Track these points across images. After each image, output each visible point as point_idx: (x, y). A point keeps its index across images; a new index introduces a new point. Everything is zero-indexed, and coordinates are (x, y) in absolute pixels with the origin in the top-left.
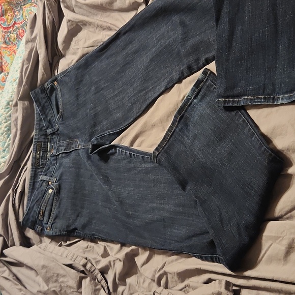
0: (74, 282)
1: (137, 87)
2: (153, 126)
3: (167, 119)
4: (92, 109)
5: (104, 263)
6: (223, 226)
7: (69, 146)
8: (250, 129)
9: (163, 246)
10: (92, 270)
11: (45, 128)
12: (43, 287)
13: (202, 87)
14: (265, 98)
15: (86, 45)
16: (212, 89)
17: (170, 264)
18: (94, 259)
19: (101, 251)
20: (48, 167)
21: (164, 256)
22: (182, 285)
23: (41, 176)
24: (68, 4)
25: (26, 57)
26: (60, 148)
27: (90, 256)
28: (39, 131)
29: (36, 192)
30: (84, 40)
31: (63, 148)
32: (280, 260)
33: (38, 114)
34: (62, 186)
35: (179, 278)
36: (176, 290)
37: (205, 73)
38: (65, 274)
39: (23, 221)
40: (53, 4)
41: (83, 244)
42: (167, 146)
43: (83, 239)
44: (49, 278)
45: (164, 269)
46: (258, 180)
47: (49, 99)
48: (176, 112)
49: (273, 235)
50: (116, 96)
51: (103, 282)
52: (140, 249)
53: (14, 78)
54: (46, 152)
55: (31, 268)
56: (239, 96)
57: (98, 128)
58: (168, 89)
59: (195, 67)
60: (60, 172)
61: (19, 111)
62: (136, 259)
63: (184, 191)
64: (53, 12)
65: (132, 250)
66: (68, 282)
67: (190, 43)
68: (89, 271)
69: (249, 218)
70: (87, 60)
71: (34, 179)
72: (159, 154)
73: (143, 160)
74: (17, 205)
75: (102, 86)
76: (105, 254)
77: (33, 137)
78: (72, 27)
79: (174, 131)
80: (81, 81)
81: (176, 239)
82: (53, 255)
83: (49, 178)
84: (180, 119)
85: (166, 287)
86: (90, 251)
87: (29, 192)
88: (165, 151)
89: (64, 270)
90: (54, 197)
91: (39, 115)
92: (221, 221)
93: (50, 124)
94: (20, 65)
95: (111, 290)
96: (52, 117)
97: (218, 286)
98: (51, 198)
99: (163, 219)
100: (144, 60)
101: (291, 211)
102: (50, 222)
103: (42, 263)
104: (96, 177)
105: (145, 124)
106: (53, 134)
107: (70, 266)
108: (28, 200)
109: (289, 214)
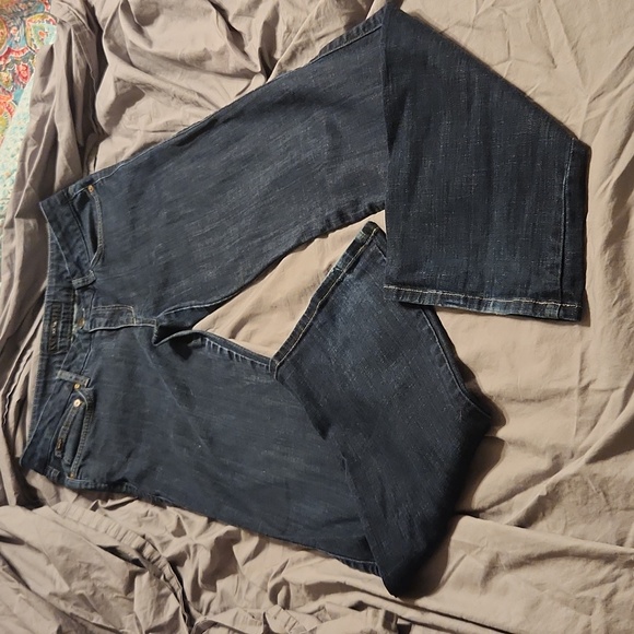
0: (120, 581)
1: (246, 228)
2: (274, 308)
3: (300, 300)
4: (161, 254)
5: (176, 547)
6: (385, 516)
7: (116, 316)
8: (438, 349)
9: (283, 533)
10: (155, 558)
11: (69, 275)
12: (61, 587)
13: (362, 254)
14: (465, 299)
15: (152, 126)
16: (379, 261)
17: (296, 566)
18: (159, 538)
19: (173, 525)
20: (72, 354)
21: (286, 548)
22: (314, 606)
23: (60, 372)
24: (118, 41)
25: (32, 132)
26: (98, 320)
27: (151, 532)
28: (56, 282)
29: (48, 403)
30: (147, 117)
31: (103, 320)
32: (476, 585)
33: (55, 247)
34: (101, 395)
35: (309, 593)
36: (304, 613)
37: (367, 229)
38: (102, 564)
39: (24, 456)
40: (88, 35)
41: (138, 507)
42: (296, 352)
43: (139, 499)
44: (71, 572)
45: (284, 575)
46: (446, 444)
47: (78, 217)
48: (315, 292)
49: (467, 541)
50: (207, 235)
51: (174, 581)
52: (242, 532)
53: (7, 171)
54: (69, 322)
55: (37, 550)
56: (423, 285)
57: (172, 290)
58: (301, 245)
59: (350, 215)
60: (97, 367)
61: (16, 237)
62: (235, 548)
63: (324, 438)
64: (87, 52)
65: (228, 532)
66: (108, 579)
67: (343, 168)
68: (149, 560)
69: (427, 508)
70: (152, 156)
71: (46, 376)
72: (281, 365)
73: (254, 368)
74: (11, 424)
75: (182, 213)
76: (179, 531)
77: (44, 292)
78: (125, 90)
79: (310, 326)
80: (141, 194)
81: (307, 522)
82: (81, 528)
83: (74, 377)
84: (322, 307)
85: (286, 606)
86: (150, 521)
87: (35, 402)
88: (292, 360)
89: (101, 557)
90: (84, 414)
91: (57, 247)
92: (383, 504)
93: (79, 268)
94: (20, 144)
95: (189, 598)
96: (83, 253)
97: (370, 620)
98: (79, 416)
99: (286, 484)
100: (260, 179)
101: (499, 502)
102: (75, 462)
103: (59, 543)
104: (166, 385)
105: (260, 301)
106: (84, 288)
107: (113, 550)
108: (33, 417)
109: (495, 508)
